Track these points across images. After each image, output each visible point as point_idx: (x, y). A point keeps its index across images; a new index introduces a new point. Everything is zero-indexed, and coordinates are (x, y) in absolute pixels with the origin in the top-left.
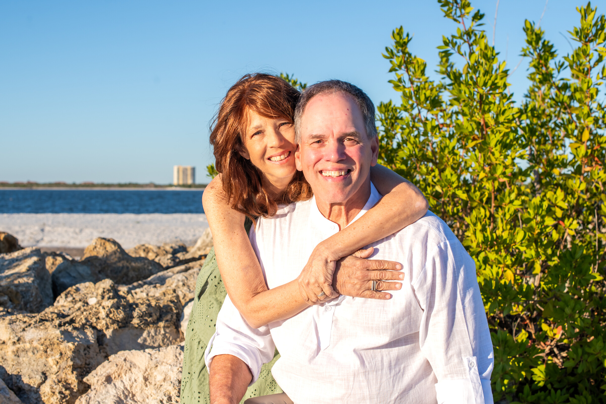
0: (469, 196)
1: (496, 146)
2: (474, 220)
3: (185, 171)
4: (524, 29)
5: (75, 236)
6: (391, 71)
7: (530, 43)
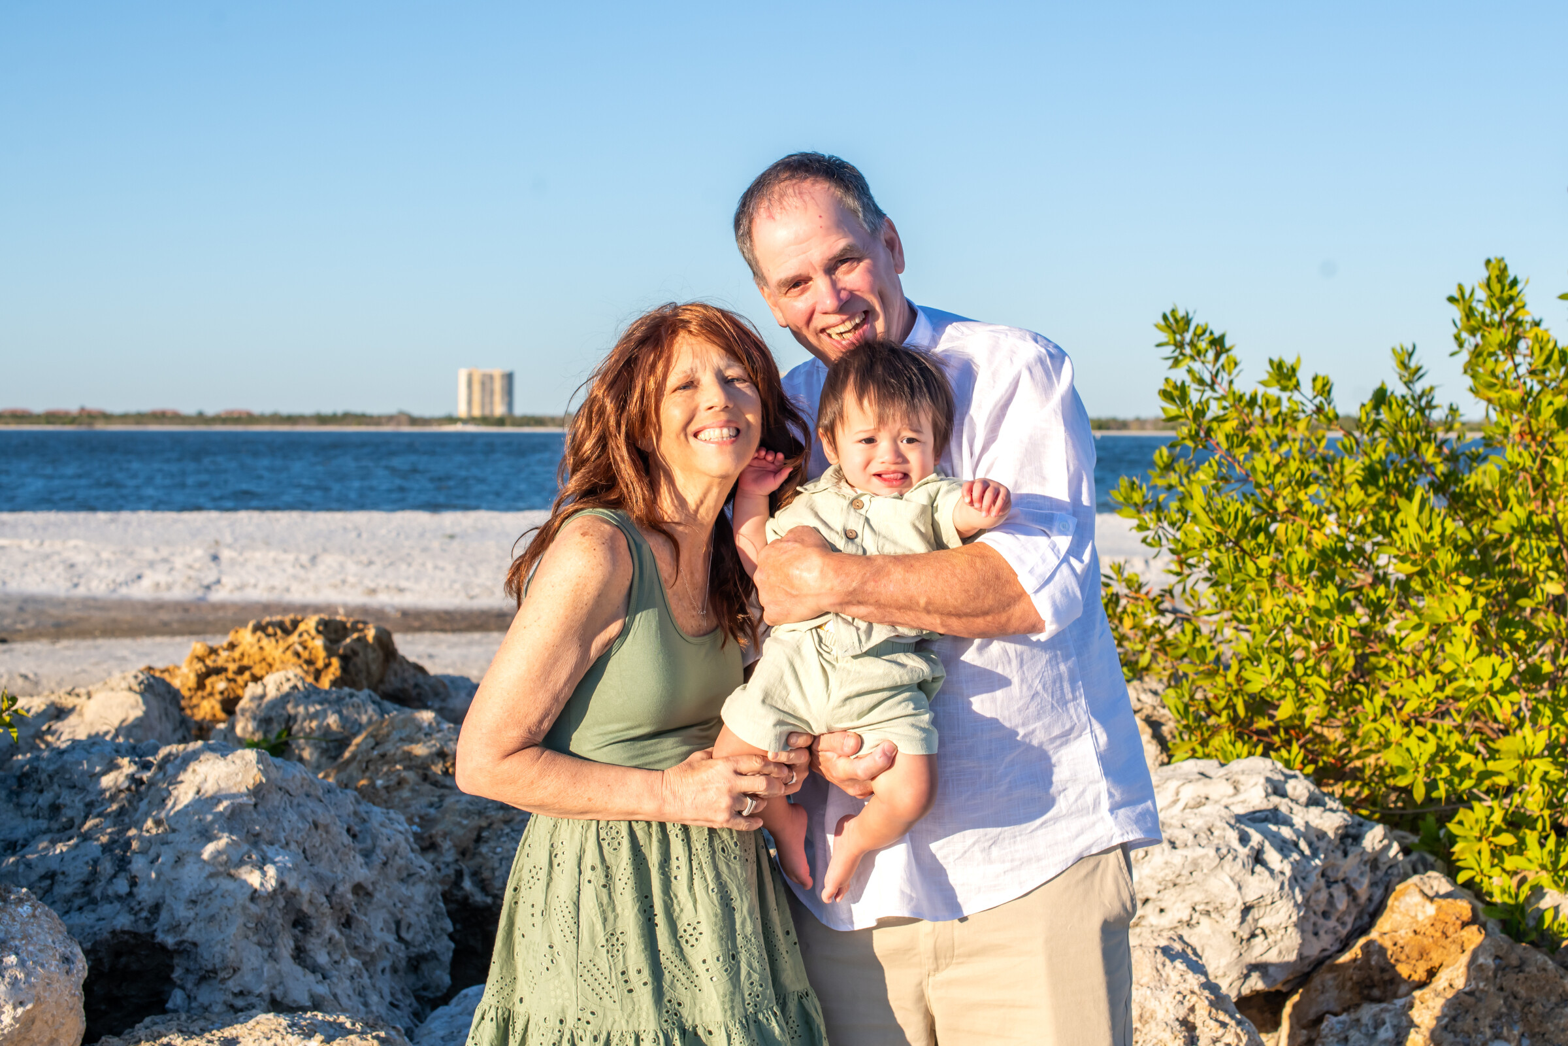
3: (486, 381)
5: (302, 573)
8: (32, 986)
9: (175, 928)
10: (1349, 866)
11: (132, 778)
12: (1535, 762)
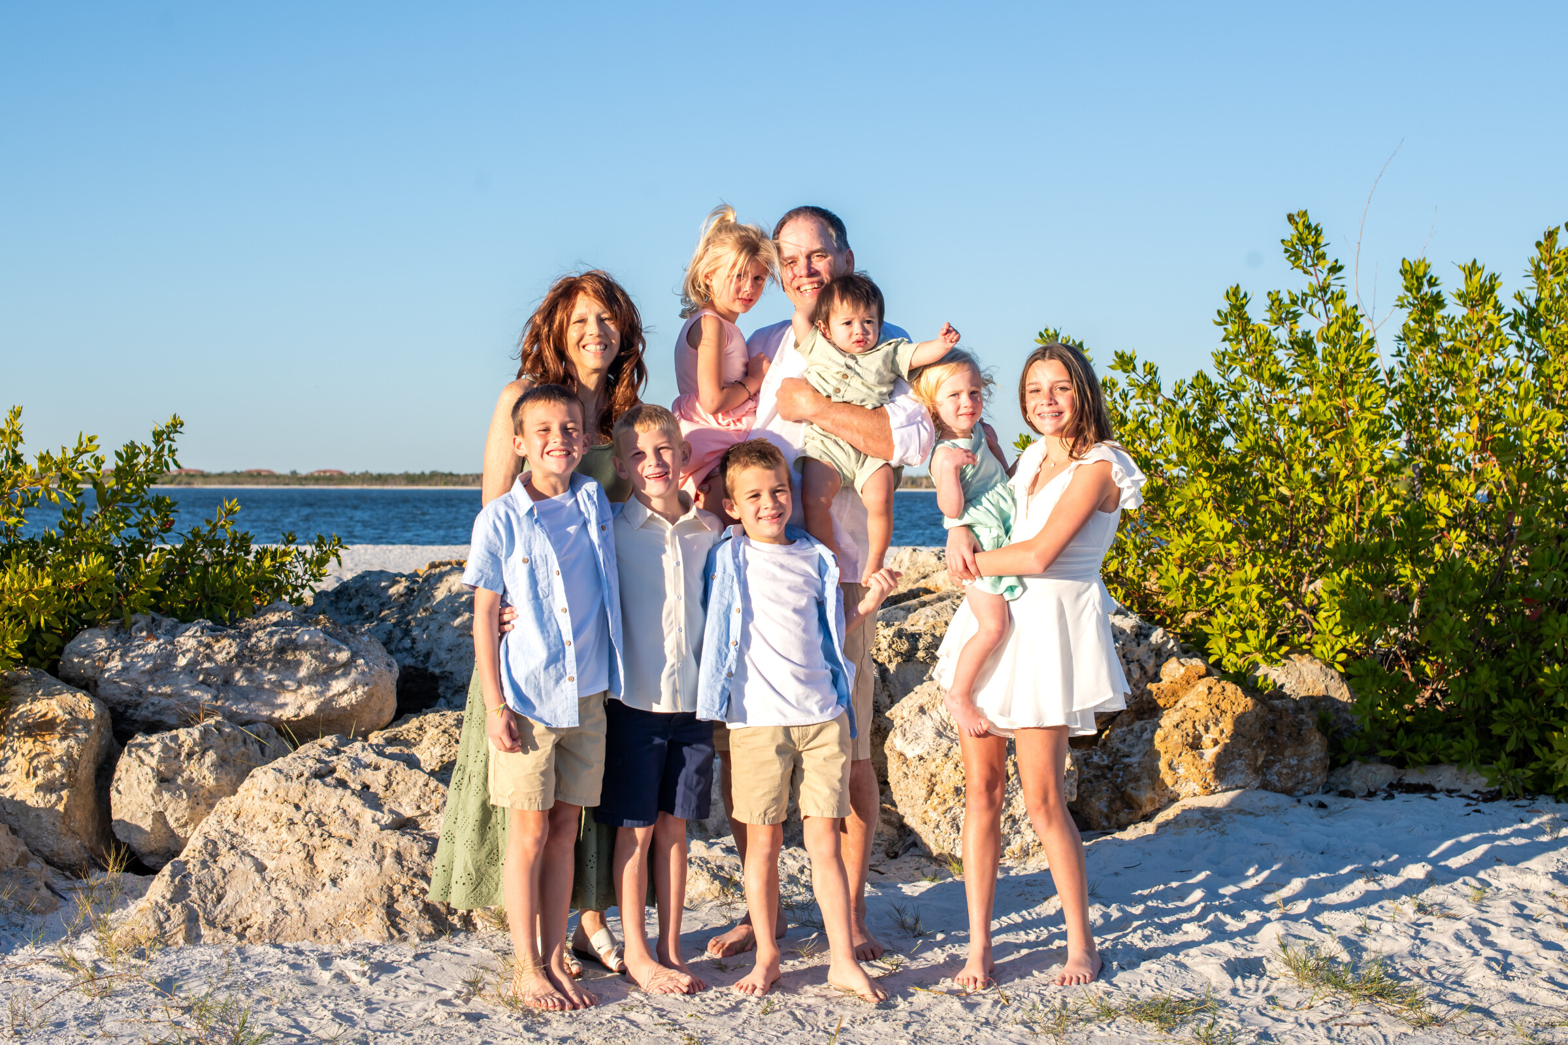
0: (1327, 500)
1: (1360, 436)
2: (1335, 529)
4: (1401, 271)
6: (1224, 340)
7: (1408, 289)
8: (373, 676)
9: (439, 664)
10: (1141, 652)
11: (407, 588)
12: (1253, 586)
